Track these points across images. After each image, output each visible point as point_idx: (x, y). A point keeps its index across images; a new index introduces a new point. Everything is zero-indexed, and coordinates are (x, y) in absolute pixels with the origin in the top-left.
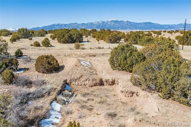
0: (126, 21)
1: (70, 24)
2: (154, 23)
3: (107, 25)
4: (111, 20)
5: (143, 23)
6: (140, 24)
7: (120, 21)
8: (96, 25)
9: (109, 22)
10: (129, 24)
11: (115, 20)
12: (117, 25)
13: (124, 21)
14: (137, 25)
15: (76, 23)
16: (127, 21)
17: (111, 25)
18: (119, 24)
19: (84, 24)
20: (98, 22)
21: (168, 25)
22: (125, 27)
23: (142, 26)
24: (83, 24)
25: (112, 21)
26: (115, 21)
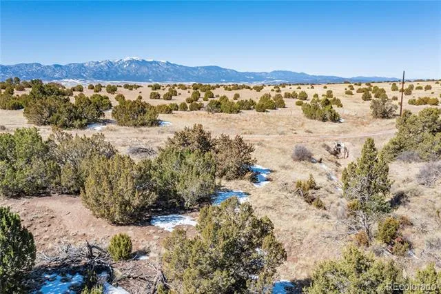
0: (165, 61)
1: (18, 66)
2: (224, 69)
3: (119, 69)
4: (128, 58)
5: (201, 67)
6: (196, 69)
7: (151, 63)
8: (91, 69)
9: (124, 63)
10: (171, 70)
11: (139, 59)
12: (145, 70)
13: (160, 62)
14: (189, 72)
15: (38, 65)
16: (168, 63)
17: (129, 71)
18: (148, 67)
19: (61, 66)
20: (98, 63)
21: (253, 74)
22: (163, 76)
23: (200, 73)
24: (56, 66)
25: (132, 62)
26: (138, 62)
